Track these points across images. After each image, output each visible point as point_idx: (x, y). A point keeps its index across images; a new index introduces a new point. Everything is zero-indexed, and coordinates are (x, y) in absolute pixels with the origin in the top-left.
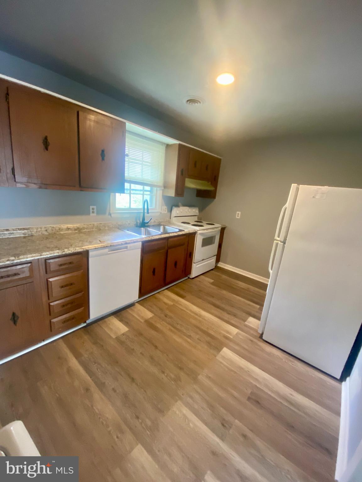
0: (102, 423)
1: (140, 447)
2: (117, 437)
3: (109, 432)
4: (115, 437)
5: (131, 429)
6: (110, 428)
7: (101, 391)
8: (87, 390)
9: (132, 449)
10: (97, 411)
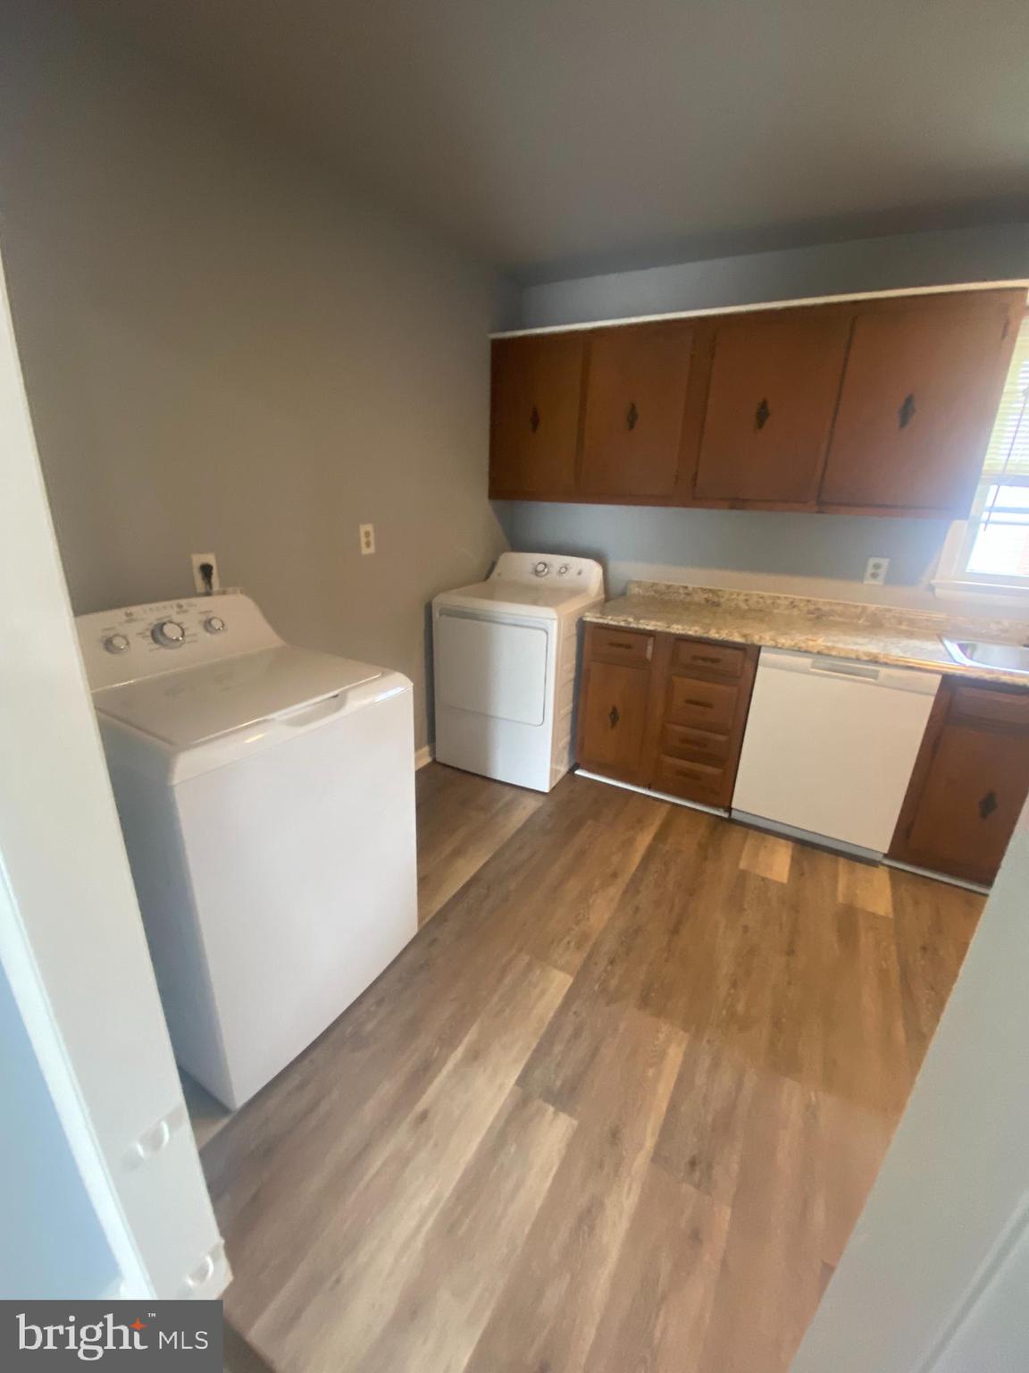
0: (579, 915)
1: (570, 980)
2: (569, 943)
3: (571, 929)
4: (567, 939)
5: (590, 956)
6: (576, 928)
7: (625, 892)
8: (615, 875)
9: (562, 969)
10: (591, 901)
